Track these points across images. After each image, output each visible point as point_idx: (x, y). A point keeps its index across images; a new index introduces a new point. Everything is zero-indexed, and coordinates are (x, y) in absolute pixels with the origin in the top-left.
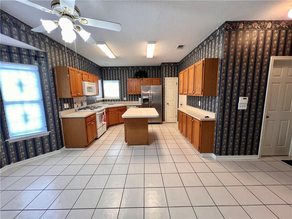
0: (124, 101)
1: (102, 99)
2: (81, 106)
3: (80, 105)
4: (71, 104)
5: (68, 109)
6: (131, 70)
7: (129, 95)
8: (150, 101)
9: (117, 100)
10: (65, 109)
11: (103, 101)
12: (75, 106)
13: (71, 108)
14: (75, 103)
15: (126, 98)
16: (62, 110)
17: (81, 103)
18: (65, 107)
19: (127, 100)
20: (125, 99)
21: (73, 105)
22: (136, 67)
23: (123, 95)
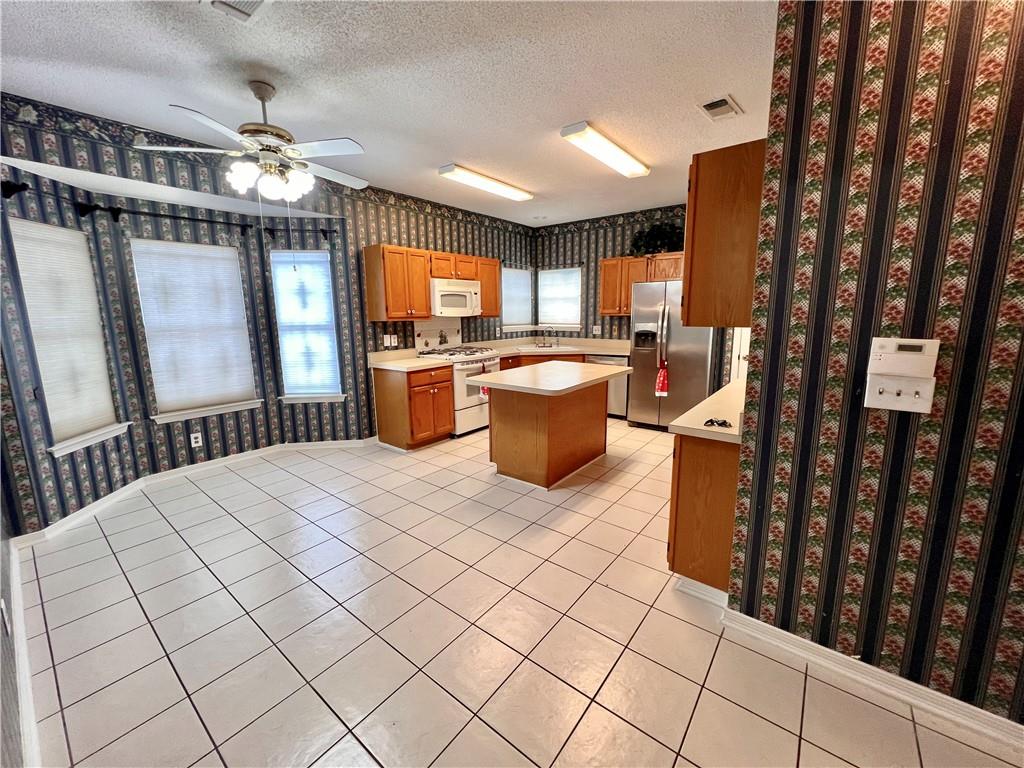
0: (594, 336)
1: (531, 328)
2: (441, 343)
3: (434, 343)
4: (405, 337)
5: (396, 348)
6: (623, 228)
7: (612, 318)
8: (659, 340)
9: (571, 334)
10: (387, 348)
11: (535, 333)
12: (419, 343)
13: (406, 347)
14: (419, 335)
15: (600, 327)
16: (376, 350)
17: (441, 336)
18: (387, 343)
19: (602, 336)
20: (597, 330)
21: (411, 339)
22: (641, 212)
23: (591, 318)
